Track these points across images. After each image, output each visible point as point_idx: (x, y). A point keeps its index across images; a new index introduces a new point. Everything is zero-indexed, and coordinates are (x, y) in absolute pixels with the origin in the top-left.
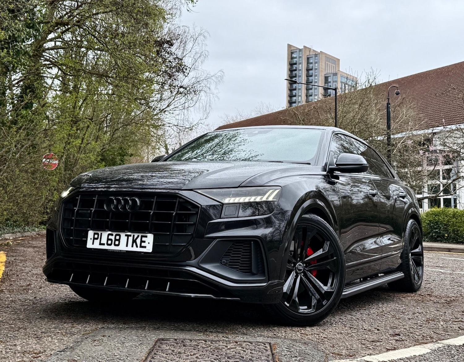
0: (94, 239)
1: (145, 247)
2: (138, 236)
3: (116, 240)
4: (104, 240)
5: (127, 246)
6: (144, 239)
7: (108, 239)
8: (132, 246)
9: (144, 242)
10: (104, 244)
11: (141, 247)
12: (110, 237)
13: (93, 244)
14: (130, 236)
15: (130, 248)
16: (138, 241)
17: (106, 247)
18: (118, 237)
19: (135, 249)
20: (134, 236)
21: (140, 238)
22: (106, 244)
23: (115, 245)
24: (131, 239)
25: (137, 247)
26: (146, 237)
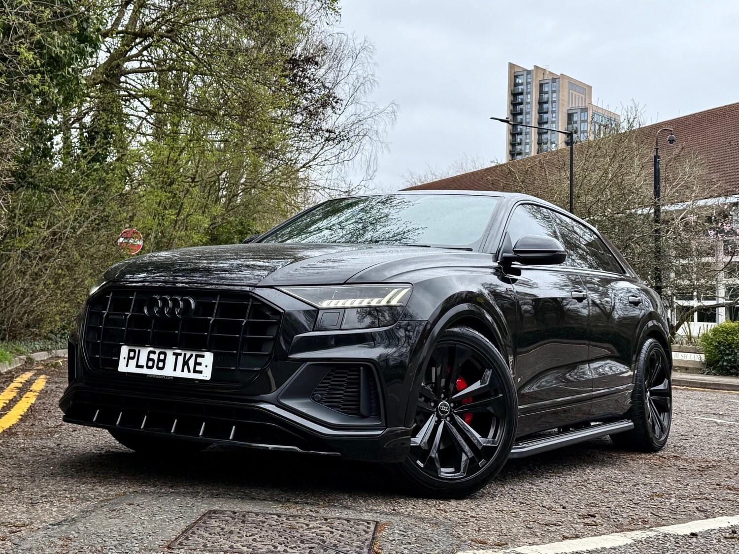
0: (129, 358)
1: (201, 372)
2: (192, 355)
3: (159, 360)
4: (143, 361)
5: (175, 370)
6: (199, 360)
7: (149, 359)
8: (183, 371)
9: (200, 364)
10: (142, 367)
11: (195, 371)
12: (152, 356)
13: (127, 366)
14: (180, 354)
15: (179, 374)
16: (191, 363)
17: (144, 371)
18: (162, 357)
19: (186, 375)
20: (185, 355)
21: (193, 358)
22: (145, 367)
23: (158, 368)
24: (181, 359)
25: (189, 371)
26: (203, 356)
